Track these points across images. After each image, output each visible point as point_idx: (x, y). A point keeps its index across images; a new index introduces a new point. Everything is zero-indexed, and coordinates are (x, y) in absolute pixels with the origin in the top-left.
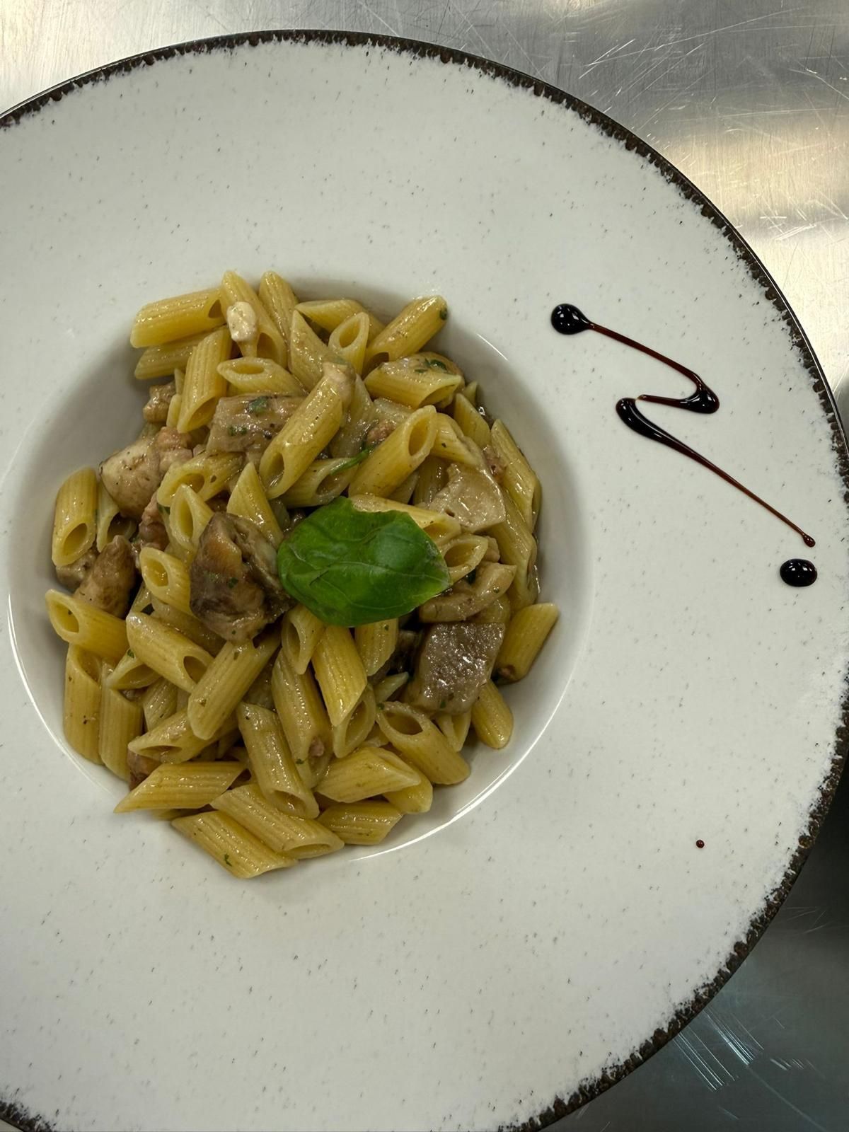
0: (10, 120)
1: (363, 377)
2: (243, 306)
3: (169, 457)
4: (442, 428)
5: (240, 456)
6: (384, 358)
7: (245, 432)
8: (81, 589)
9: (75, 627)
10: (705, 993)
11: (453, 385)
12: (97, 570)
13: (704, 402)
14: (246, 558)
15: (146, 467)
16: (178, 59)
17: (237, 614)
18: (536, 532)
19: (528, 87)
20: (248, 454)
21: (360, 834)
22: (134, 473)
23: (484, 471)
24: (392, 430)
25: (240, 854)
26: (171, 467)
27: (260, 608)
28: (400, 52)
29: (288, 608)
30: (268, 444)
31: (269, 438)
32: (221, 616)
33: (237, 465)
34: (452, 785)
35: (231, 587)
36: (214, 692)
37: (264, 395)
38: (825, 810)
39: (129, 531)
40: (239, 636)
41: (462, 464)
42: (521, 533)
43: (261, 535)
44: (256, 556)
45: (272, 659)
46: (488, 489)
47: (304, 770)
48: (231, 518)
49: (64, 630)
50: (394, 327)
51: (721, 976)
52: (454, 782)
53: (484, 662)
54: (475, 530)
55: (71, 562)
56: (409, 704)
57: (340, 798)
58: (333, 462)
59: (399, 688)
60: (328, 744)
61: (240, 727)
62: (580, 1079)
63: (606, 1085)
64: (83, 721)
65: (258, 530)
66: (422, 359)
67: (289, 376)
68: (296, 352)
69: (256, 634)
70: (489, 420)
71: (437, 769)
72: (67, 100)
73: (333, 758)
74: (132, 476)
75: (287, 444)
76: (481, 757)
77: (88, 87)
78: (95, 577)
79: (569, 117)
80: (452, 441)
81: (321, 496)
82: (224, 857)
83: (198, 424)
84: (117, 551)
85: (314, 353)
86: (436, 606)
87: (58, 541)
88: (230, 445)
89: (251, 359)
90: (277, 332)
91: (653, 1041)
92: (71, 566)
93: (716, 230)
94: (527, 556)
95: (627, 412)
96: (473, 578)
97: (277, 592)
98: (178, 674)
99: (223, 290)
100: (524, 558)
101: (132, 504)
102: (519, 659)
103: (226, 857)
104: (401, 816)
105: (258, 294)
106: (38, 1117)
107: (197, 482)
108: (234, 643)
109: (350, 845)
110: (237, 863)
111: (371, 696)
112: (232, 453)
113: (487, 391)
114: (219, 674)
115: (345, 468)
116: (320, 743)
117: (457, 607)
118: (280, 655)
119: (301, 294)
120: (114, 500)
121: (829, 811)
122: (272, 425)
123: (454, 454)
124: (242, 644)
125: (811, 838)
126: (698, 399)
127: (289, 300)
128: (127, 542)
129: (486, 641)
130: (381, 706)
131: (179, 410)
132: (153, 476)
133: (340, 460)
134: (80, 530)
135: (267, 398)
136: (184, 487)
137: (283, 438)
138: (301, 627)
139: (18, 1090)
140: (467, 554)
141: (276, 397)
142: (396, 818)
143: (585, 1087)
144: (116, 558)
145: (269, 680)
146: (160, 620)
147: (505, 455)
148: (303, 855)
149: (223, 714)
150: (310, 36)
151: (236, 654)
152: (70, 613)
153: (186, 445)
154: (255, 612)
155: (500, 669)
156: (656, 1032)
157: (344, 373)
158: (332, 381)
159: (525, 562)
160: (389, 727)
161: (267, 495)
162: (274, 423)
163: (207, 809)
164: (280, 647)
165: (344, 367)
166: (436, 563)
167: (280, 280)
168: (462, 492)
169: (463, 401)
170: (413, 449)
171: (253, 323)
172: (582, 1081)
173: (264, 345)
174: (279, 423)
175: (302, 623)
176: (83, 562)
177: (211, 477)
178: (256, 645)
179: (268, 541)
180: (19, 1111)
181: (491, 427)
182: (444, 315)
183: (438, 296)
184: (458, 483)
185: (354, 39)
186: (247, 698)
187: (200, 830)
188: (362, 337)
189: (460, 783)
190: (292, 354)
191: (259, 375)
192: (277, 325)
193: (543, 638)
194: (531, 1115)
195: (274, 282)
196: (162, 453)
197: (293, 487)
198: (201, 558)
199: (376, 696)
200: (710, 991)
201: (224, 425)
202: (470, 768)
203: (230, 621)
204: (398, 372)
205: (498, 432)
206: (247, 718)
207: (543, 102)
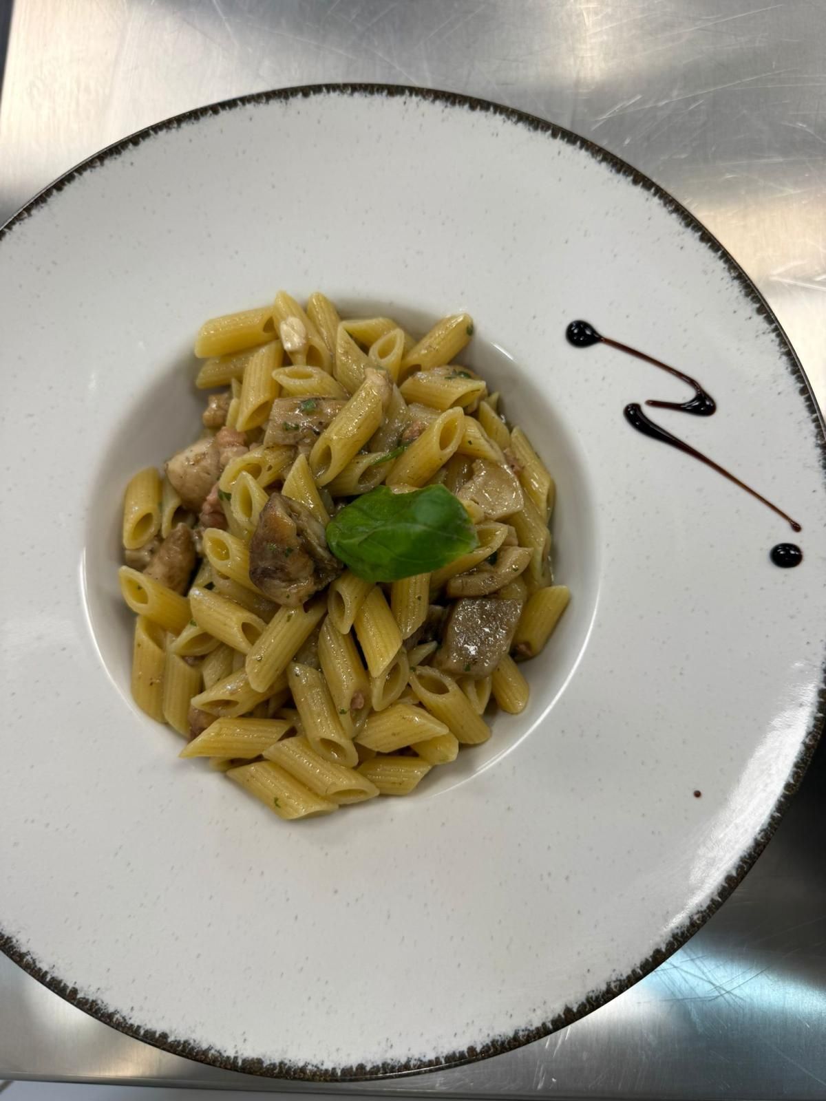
0: (96, 162)
1: (399, 385)
2: (295, 321)
3: (228, 452)
4: (469, 427)
5: (292, 449)
6: (417, 368)
7: (297, 427)
8: (148, 570)
9: (143, 599)
10: (698, 919)
11: (478, 390)
12: (162, 552)
13: (703, 405)
14: (300, 532)
15: (208, 462)
16: (240, 109)
17: (290, 580)
18: (551, 524)
19: (546, 131)
20: (300, 447)
21: (394, 783)
22: (196, 468)
23: (505, 467)
24: (424, 430)
25: (288, 798)
26: (231, 461)
27: (311, 576)
28: (433, 101)
29: (334, 577)
30: (316, 440)
31: (318, 434)
32: (277, 582)
33: (290, 457)
34: (475, 745)
35: (287, 556)
36: (269, 650)
37: (314, 397)
38: (807, 760)
39: (190, 519)
40: (293, 600)
41: (485, 460)
42: (538, 525)
43: (311, 515)
44: (309, 531)
45: (319, 625)
46: (508, 482)
47: (345, 719)
48: (286, 499)
49: (135, 602)
50: (426, 342)
51: (713, 903)
52: (477, 742)
53: (504, 632)
54: (496, 517)
55: (138, 547)
56: (438, 669)
57: (377, 747)
58: (374, 455)
59: (429, 655)
60: (367, 699)
61: (291, 684)
62: (587, 991)
63: (610, 995)
64: (149, 683)
65: (309, 511)
66: (451, 369)
67: (335, 382)
68: (341, 360)
69: (306, 599)
70: (510, 427)
71: (462, 727)
72: (145, 145)
73: (372, 713)
74: (195, 470)
75: (335, 437)
76: (500, 722)
77: (162, 134)
78: (161, 558)
79: (583, 157)
80: (477, 438)
81: (362, 486)
82: (273, 801)
83: (253, 425)
84: (181, 536)
85: (357, 362)
86: (462, 582)
87: (128, 526)
88: (284, 439)
89: (300, 366)
90: (324, 345)
91: (653, 959)
92: (138, 550)
93: (713, 254)
94: (543, 544)
95: (634, 416)
96: (494, 559)
97: (326, 562)
98: (236, 638)
99: (276, 308)
100: (540, 546)
101: (194, 496)
102: (535, 635)
103: (276, 800)
104: (430, 767)
105: (306, 312)
106: (116, 1012)
107: (255, 471)
108: (288, 607)
109: (384, 796)
110: (286, 805)
111: (404, 659)
112: (285, 446)
113: (507, 400)
114: (274, 634)
115: (384, 460)
116: (360, 696)
117: (481, 582)
118: (327, 620)
119: (343, 313)
120: (177, 492)
121: (811, 762)
122: (321, 423)
123: (478, 450)
124: (294, 608)
125: (795, 786)
126: (697, 404)
127: (334, 318)
128: (189, 529)
129: (505, 614)
130: (413, 669)
131: (237, 412)
132: (213, 470)
133: (379, 453)
134: (146, 520)
135: (316, 399)
136: (244, 473)
137: (331, 432)
138: (346, 593)
139: (99, 989)
140: (490, 538)
141: (324, 399)
142: (426, 769)
143: (592, 998)
144: (180, 542)
145: (316, 643)
146: (220, 594)
147: (523, 456)
148: (344, 800)
149: (277, 670)
150: (355, 88)
151: (289, 617)
152: (140, 588)
153: (243, 443)
154: (306, 579)
155: (517, 646)
156: (654, 952)
157: (384, 377)
158: (374, 384)
159: (540, 549)
160: (420, 686)
161: (316, 483)
162: (323, 421)
163: (259, 759)
164: (326, 614)
165: (383, 372)
166: (466, 526)
167: (326, 300)
168: (485, 484)
169: (486, 408)
170: (444, 444)
171: (303, 336)
172: (589, 993)
173: (312, 356)
174: (327, 421)
175: (347, 590)
176: (149, 547)
177: (268, 466)
178: (306, 610)
179: (317, 521)
180: (100, 1006)
181: (511, 430)
182: (470, 331)
183: (465, 314)
184: (482, 476)
185: (394, 90)
186: (297, 658)
187: (253, 777)
188: (398, 350)
189: (483, 743)
190: (338, 363)
191: (309, 380)
192: (323, 339)
193: (556, 617)
194: (544, 1020)
195: (320, 302)
196: (222, 449)
197: (337, 478)
198: (261, 532)
199: (409, 660)
200: (703, 917)
201: (280, 421)
202: (491, 732)
203: (284, 587)
204: (430, 380)
205: (516, 437)
206: (297, 675)
207: (559, 143)
